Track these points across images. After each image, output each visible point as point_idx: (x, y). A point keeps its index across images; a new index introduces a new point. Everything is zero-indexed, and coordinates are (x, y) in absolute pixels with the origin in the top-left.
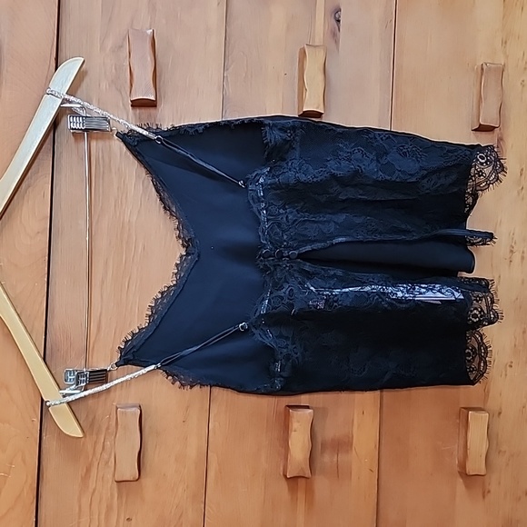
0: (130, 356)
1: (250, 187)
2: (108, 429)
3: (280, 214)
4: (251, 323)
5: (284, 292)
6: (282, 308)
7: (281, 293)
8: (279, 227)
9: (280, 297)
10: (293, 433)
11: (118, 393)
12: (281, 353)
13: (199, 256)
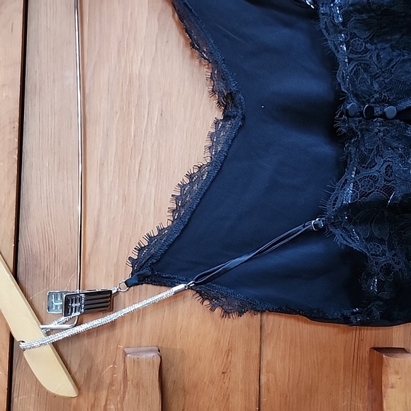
0: (147, 271)
1: (322, 10)
2: (111, 384)
3: (367, 51)
4: (329, 219)
5: (378, 170)
6: (375, 194)
7: (373, 172)
8: (366, 71)
9: (372, 177)
10: (389, 390)
11: (126, 328)
12: (377, 263)
13: (243, 119)
